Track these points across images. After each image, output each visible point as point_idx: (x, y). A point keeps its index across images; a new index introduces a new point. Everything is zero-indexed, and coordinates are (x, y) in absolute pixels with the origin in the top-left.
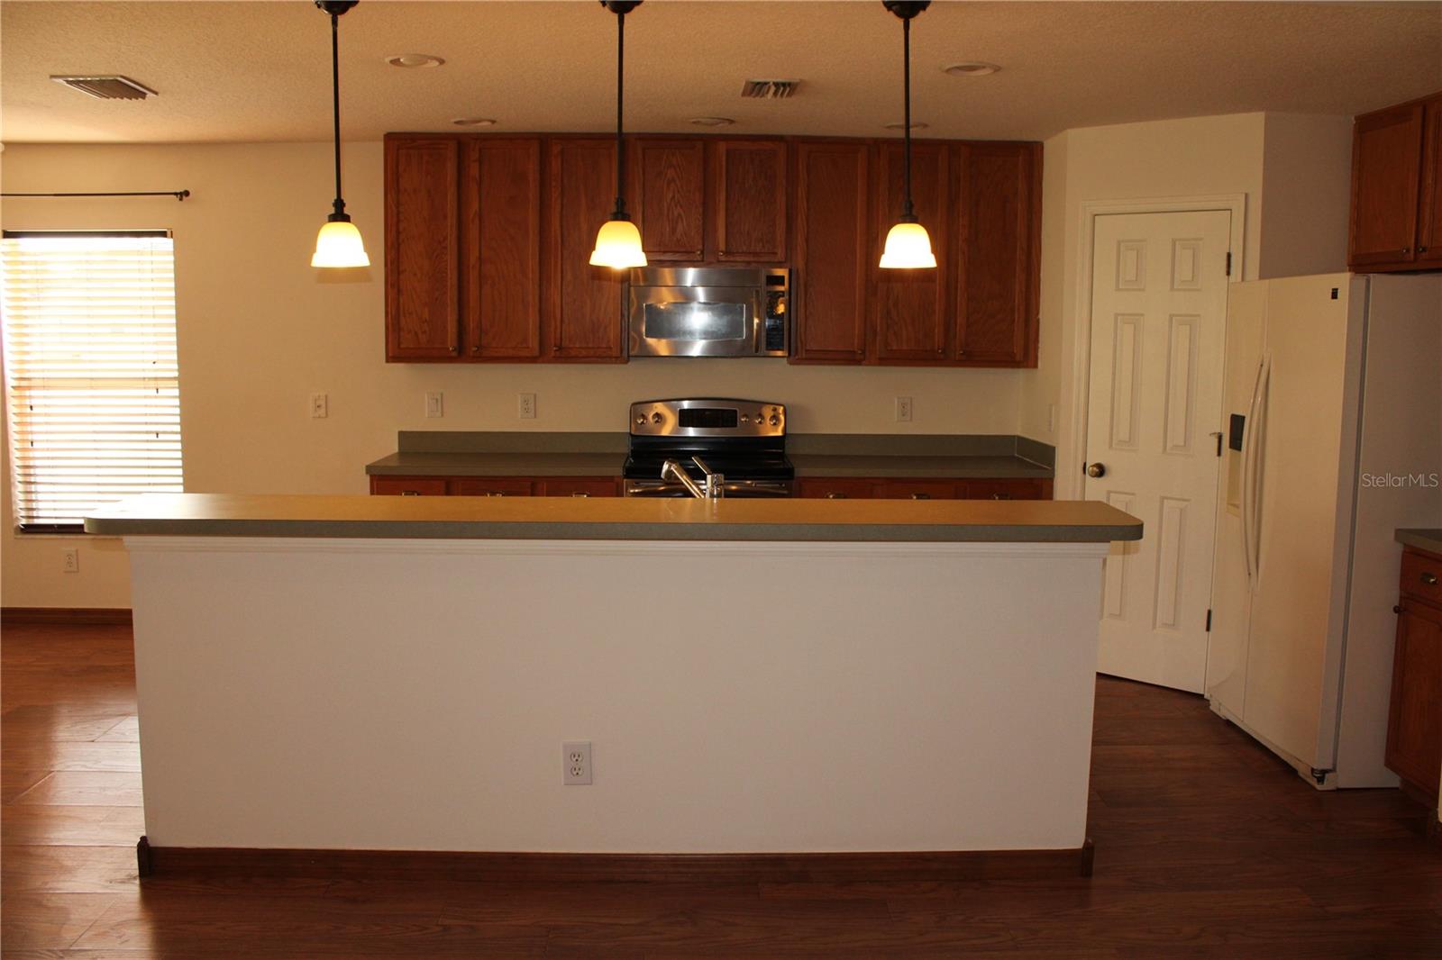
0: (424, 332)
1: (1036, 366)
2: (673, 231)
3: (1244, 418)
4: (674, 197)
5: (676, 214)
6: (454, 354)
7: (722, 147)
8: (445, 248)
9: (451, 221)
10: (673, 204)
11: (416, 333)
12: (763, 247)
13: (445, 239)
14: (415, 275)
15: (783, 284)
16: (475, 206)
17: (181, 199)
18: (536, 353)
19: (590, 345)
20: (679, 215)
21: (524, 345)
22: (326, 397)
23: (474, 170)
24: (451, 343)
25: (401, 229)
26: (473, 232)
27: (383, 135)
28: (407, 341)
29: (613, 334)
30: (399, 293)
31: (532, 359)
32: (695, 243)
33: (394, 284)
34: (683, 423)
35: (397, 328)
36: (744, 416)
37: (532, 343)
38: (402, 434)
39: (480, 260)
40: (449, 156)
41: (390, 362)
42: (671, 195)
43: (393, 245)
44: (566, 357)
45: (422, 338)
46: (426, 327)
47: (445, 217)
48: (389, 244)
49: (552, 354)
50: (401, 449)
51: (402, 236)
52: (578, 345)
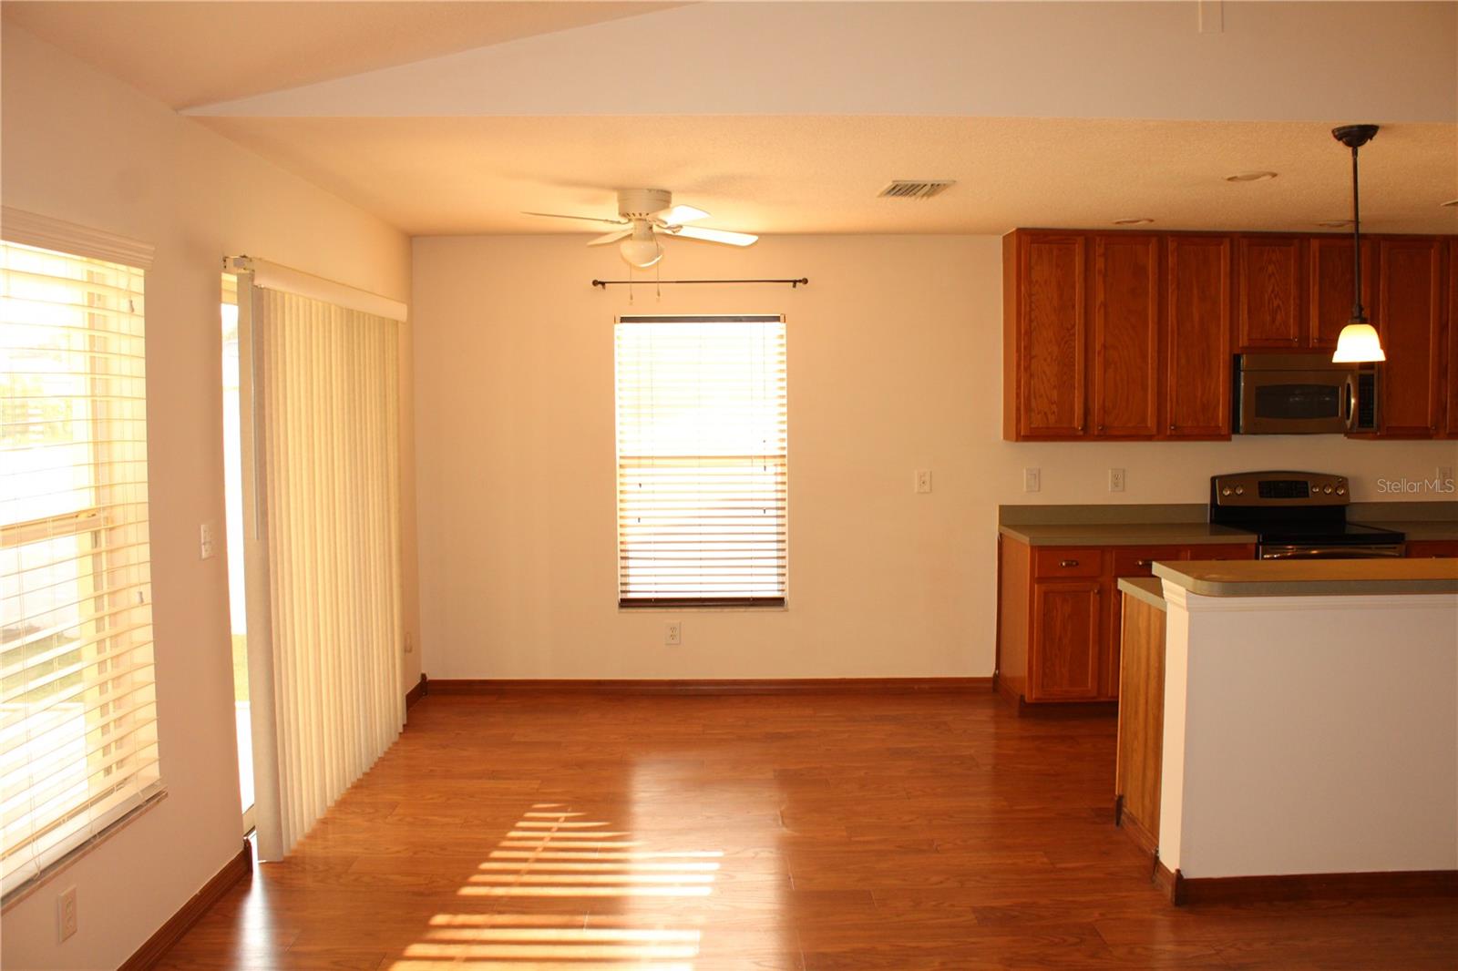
0: (1053, 413)
2: (1273, 321)
4: (1273, 290)
5: (1275, 305)
6: (1081, 433)
7: (1315, 244)
8: (1074, 335)
9: (1079, 309)
10: (1273, 296)
11: (1045, 413)
13: (1074, 326)
14: (1045, 360)
15: (1373, 369)
16: (1100, 297)
17: (794, 286)
18: (1154, 431)
19: (1201, 424)
20: (1279, 306)
21: (1144, 424)
22: (931, 473)
23: (1100, 264)
24: (1078, 424)
25: (1033, 317)
26: (1098, 321)
27: (1014, 229)
28: (1037, 421)
29: (1222, 413)
30: (1031, 376)
31: (1149, 438)
32: (1293, 331)
33: (1026, 369)
34: (1262, 494)
35: (1028, 409)
36: (1314, 487)
37: (1151, 422)
38: (1002, 508)
39: (1104, 347)
40: (1077, 250)
41: (1017, 440)
42: (1271, 288)
43: (1026, 333)
44: (1180, 434)
45: (1052, 419)
46: (1054, 408)
47: (1074, 307)
48: (1023, 331)
49: (1168, 433)
50: (1002, 522)
51: (1034, 324)
52: (1190, 424)
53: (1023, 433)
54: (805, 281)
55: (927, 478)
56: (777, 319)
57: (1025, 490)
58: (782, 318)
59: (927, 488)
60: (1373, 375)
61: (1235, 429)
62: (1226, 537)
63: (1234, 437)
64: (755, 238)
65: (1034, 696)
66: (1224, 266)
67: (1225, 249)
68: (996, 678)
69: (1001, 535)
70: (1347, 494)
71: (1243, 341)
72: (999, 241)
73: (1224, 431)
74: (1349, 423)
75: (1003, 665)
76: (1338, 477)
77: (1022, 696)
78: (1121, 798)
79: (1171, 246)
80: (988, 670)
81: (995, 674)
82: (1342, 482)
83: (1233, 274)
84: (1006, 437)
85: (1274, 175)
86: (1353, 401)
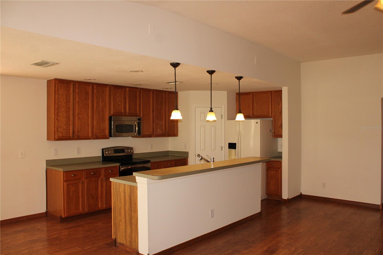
1: (178, 136)
2: (119, 108)
3: (236, 144)
4: (118, 100)
5: (119, 104)
6: (72, 138)
7: (127, 89)
8: (70, 110)
11: (62, 133)
12: (135, 112)
13: (70, 107)
14: (62, 117)
15: (140, 120)
16: (77, 100)
18: (91, 137)
19: (102, 135)
20: (120, 104)
21: (88, 135)
22: (25, 151)
23: (77, 90)
24: (71, 135)
25: (59, 104)
26: (77, 106)
27: (54, 78)
28: (60, 135)
29: (107, 132)
30: (58, 121)
31: (89, 139)
32: (123, 111)
33: (57, 119)
34: (114, 153)
35: (58, 131)
36: (126, 150)
37: (90, 134)
38: (46, 160)
39: (78, 114)
40: (71, 86)
41: (54, 140)
42: (118, 99)
43: (57, 109)
44: (97, 138)
45: (64, 134)
46: (65, 131)
47: (70, 102)
48: (56, 108)
49: (94, 137)
50: (47, 164)
51: (59, 107)
52: (99, 135)
53: (56, 138)
55: (23, 153)
57: (53, 155)
59: (23, 156)
61: (110, 136)
62: (112, 164)
63: (110, 138)
65: (65, 216)
66: (107, 94)
67: (108, 89)
68: (47, 212)
69: (47, 168)
70: (133, 151)
71: (112, 113)
72: (46, 81)
73: (108, 137)
74: (136, 134)
75: (48, 208)
76: (131, 147)
77: (61, 216)
78: (116, 239)
79: (95, 87)
80: (43, 210)
81: (46, 211)
82: (131, 149)
83: (110, 96)
84: (49, 139)
85: (142, 71)
86: (137, 128)
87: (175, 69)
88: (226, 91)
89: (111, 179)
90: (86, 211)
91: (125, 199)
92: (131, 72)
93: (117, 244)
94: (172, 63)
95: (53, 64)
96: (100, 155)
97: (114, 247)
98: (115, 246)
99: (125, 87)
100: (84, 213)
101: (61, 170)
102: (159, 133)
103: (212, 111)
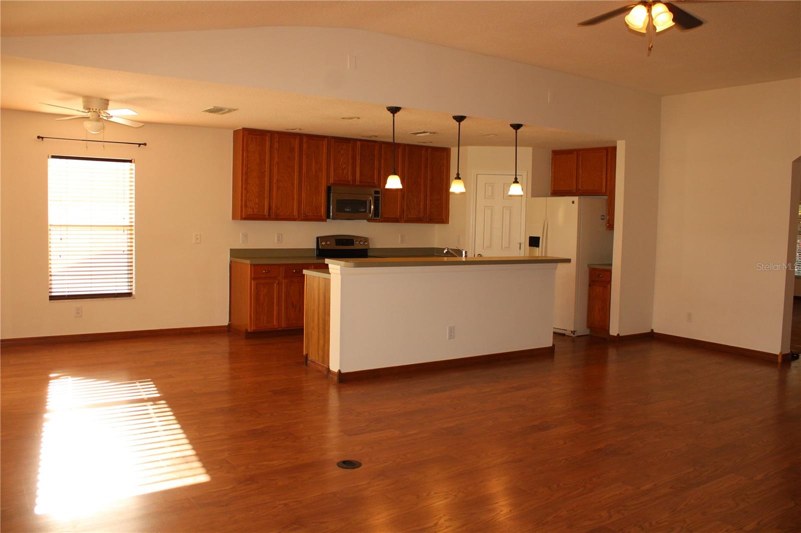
0: (256, 208)
1: (448, 223)
2: (343, 173)
3: (539, 238)
5: (344, 166)
6: (267, 217)
7: (359, 143)
8: (265, 175)
9: (267, 165)
10: (343, 163)
11: (253, 209)
12: (370, 180)
13: (265, 171)
14: (253, 185)
15: (379, 194)
16: (276, 160)
17: (140, 146)
18: (297, 217)
19: (315, 214)
20: (345, 168)
21: (293, 214)
22: (201, 234)
23: (276, 145)
24: (266, 212)
25: (248, 166)
26: (275, 169)
27: (241, 128)
28: (250, 211)
29: (323, 210)
30: (247, 192)
31: (295, 220)
32: (350, 178)
33: (245, 189)
34: (337, 245)
35: (246, 206)
36: (356, 241)
37: (295, 213)
38: (231, 250)
39: (278, 181)
40: (267, 139)
41: (241, 220)
42: (342, 160)
43: (245, 173)
44: (307, 219)
45: (256, 210)
46: (257, 206)
47: (265, 163)
48: (244, 173)
49: (302, 218)
50: (231, 256)
51: (249, 170)
52: (311, 214)
53: (243, 217)
54: (145, 144)
55: (198, 237)
56: (130, 161)
57: (241, 242)
58: (133, 160)
59: (198, 241)
60: (379, 197)
61: (328, 217)
63: (327, 220)
64: (143, 124)
65: (252, 329)
66: (325, 151)
67: (325, 142)
68: (229, 325)
69: (231, 262)
70: (368, 244)
71: (332, 181)
72: (232, 131)
73: (324, 218)
74: (371, 215)
75: (232, 319)
76: (365, 238)
77: (247, 330)
78: (307, 355)
79: (305, 140)
80: (225, 322)
81: (229, 324)
82: (366, 240)
83: (328, 153)
84: (234, 217)
85: (359, 118)
86: (372, 207)
87: (394, 116)
88: (530, 146)
89: (305, 272)
90: (283, 327)
91: (319, 298)
92: (343, 118)
93: (308, 362)
94: (389, 107)
95: (230, 111)
96: (315, 247)
97: (305, 366)
98: (305, 364)
99: (355, 140)
100: (280, 329)
101: (248, 262)
102: (412, 217)
103: (460, 179)
